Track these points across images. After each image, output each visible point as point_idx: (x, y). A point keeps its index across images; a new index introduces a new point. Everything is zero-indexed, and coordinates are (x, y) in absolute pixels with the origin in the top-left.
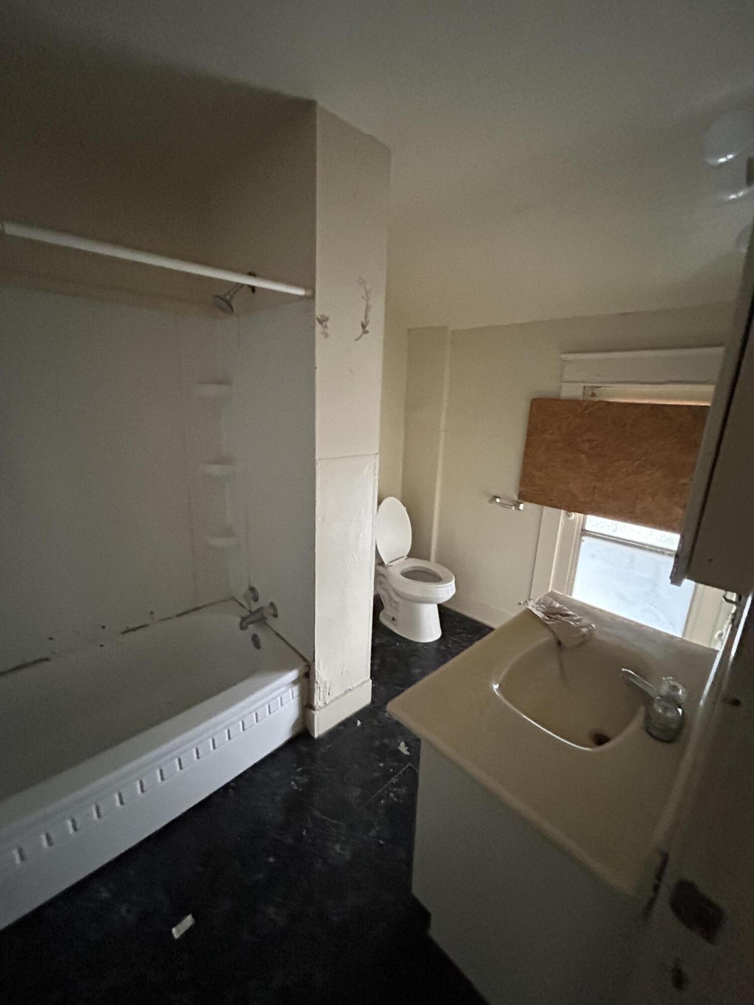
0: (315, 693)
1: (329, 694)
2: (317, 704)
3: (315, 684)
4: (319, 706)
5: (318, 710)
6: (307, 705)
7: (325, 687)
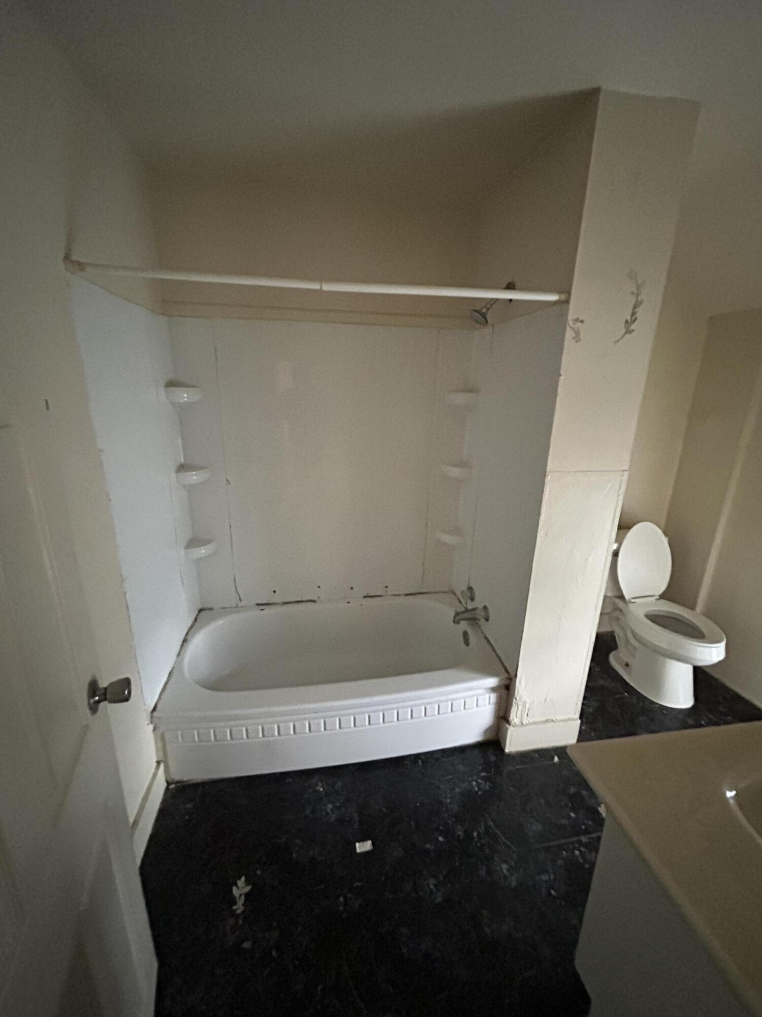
0: (513, 708)
1: (527, 715)
2: (513, 719)
3: (514, 699)
4: (515, 723)
5: (513, 726)
6: (502, 716)
7: (524, 706)
